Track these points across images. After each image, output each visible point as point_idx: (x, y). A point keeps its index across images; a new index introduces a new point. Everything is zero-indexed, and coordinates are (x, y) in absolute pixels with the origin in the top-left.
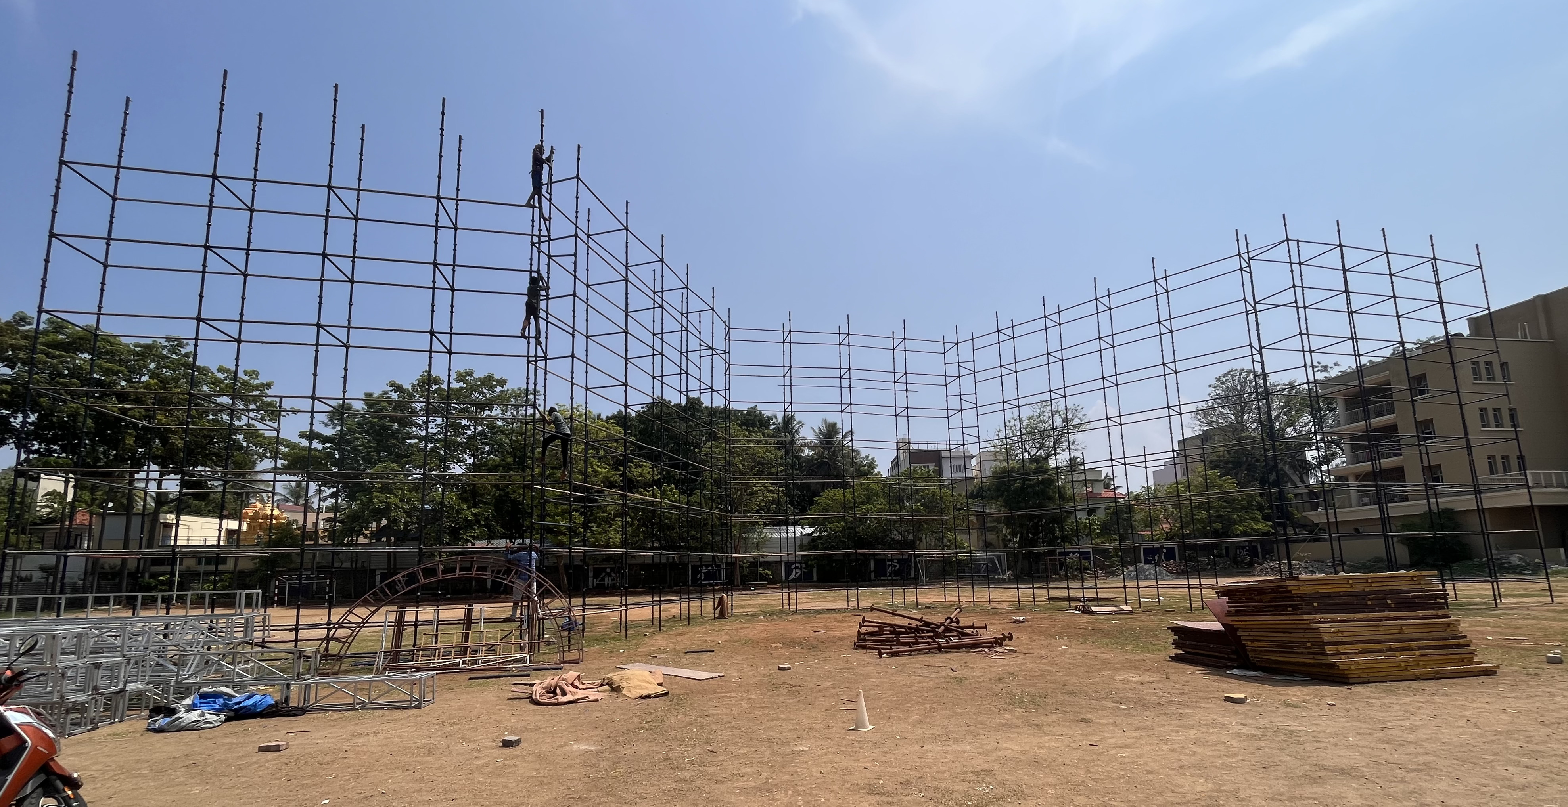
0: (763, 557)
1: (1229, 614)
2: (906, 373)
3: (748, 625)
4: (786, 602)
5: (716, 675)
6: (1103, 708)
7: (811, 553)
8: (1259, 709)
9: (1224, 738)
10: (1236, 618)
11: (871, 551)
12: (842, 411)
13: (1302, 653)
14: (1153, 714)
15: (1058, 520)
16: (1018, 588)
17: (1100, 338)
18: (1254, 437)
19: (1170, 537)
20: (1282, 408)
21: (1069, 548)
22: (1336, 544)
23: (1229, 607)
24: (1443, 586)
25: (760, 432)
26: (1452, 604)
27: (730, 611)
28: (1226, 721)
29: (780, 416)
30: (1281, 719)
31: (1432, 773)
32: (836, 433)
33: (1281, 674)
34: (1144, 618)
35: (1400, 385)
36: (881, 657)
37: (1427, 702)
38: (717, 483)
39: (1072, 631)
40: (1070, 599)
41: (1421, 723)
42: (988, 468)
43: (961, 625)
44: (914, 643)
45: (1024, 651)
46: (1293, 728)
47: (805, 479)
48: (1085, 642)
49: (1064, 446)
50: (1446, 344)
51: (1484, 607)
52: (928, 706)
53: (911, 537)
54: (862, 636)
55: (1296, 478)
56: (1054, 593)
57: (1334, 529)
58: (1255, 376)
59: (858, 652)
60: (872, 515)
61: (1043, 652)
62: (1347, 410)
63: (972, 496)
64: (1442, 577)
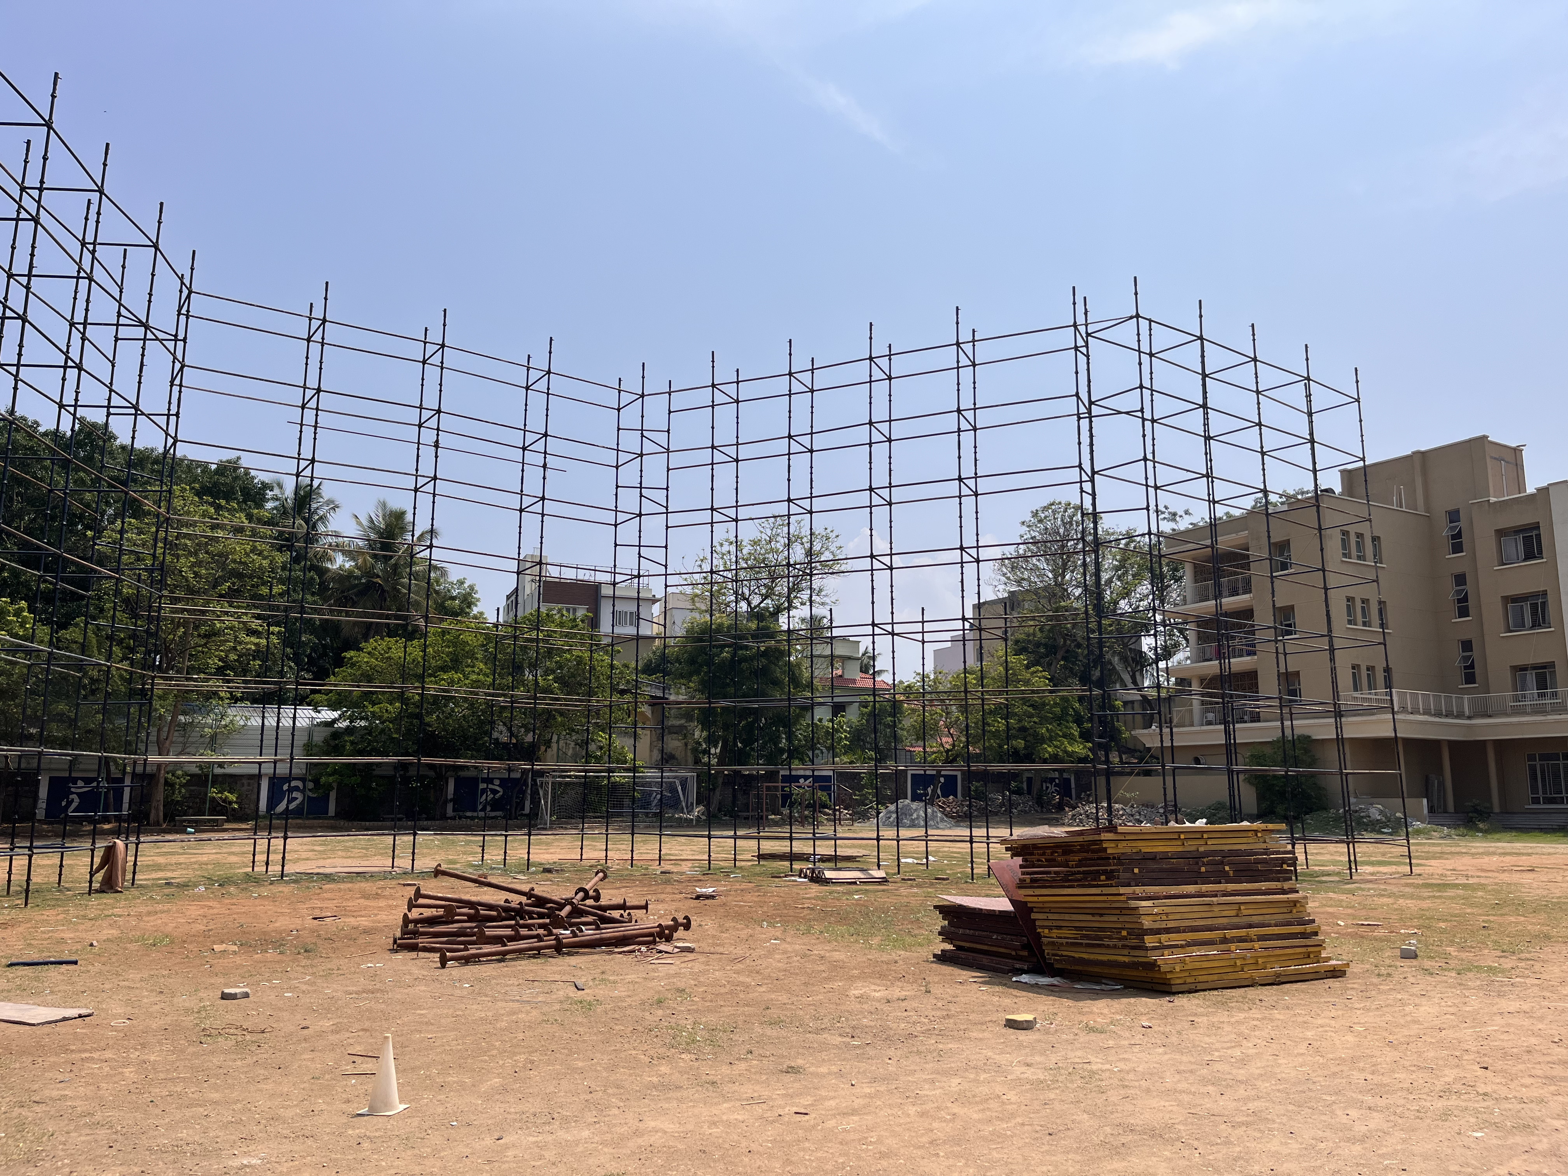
0: (221, 765)
1: (1022, 885)
2: (546, 435)
3: (167, 906)
4: (261, 858)
5: (74, 1012)
6: (824, 1047)
7: (326, 759)
8: (1051, 1038)
9: (999, 1089)
10: (1030, 892)
11: (450, 761)
12: (416, 490)
13: (1115, 947)
14: (899, 1052)
15: (785, 721)
16: (709, 837)
17: (871, 423)
18: (1076, 609)
19: (951, 758)
20: (1117, 569)
21: (798, 768)
22: (1169, 780)
23: (1023, 874)
24: (1293, 847)
25: (241, 510)
26: (1304, 874)
27: (129, 876)
28: (1003, 1059)
29: (290, 485)
30: (1079, 1053)
31: (1262, 1127)
32: (403, 530)
33: (1089, 981)
34: (903, 891)
35: (1259, 552)
36: (443, 966)
37: (1264, 1018)
38: (132, 605)
39: (791, 912)
40: (792, 857)
41: (1254, 1051)
42: (678, 622)
43: (603, 902)
44: (511, 939)
45: (707, 950)
46: (1094, 1067)
47: (331, 612)
48: (808, 932)
49: (805, 595)
50: (1313, 501)
51: (1336, 878)
52: (522, 1058)
53: (529, 738)
54: (411, 926)
55: (1127, 678)
56: (768, 846)
57: (1168, 757)
58: (1083, 515)
59: (399, 956)
60: (459, 691)
61: (739, 951)
62: (1196, 581)
63: (649, 669)
64: (1292, 835)
